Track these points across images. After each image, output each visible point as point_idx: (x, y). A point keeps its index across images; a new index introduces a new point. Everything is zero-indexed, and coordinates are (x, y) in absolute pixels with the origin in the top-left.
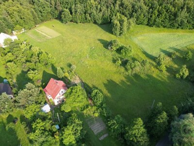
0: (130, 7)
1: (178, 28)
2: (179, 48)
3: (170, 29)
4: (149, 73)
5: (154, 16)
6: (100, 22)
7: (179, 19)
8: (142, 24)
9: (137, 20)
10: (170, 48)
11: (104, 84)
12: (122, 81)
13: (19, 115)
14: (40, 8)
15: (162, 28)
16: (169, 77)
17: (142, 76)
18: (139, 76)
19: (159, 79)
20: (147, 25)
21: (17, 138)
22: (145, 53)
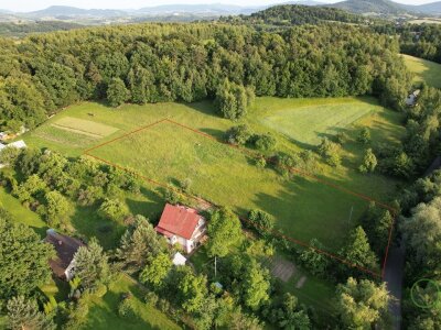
0: (241, 66)
1: (327, 95)
2: (343, 127)
3: (315, 100)
4: (316, 171)
5: (285, 80)
6: (190, 98)
7: (326, 81)
8: (266, 94)
9: (258, 89)
10: (330, 129)
11: (255, 202)
12: (281, 191)
13: (126, 287)
14: (54, 81)
15: (301, 99)
16: (349, 174)
17: (308, 178)
18: (303, 180)
19: (336, 178)
20: (276, 95)
21: (149, 325)
22: (294, 142)
